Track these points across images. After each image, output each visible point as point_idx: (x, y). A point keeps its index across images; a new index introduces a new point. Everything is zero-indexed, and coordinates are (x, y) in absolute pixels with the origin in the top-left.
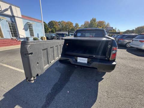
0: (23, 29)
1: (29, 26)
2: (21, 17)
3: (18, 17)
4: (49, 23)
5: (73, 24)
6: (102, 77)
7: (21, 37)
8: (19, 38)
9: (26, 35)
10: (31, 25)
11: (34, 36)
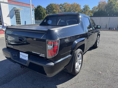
0: (8, 16)
1: (16, 12)
2: (7, 2)
3: (3, 2)
4: (48, 6)
5: (80, 6)
6: (57, 86)
7: (5, 25)
8: (3, 26)
9: (11, 23)
10: (18, 10)
11: (20, 24)
